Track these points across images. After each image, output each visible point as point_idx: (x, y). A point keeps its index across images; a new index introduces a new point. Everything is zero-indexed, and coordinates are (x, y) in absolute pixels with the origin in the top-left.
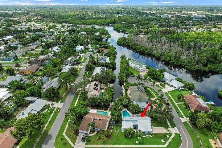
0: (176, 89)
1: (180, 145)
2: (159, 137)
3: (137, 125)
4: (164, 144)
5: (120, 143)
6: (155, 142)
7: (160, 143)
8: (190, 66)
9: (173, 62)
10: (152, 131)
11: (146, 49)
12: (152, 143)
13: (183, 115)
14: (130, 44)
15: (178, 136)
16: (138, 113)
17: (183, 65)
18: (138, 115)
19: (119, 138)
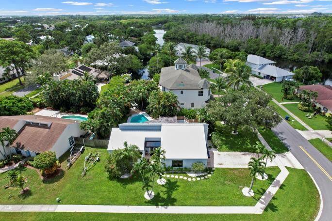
0: (275, 82)
1: (317, 208)
2: (232, 180)
3: (158, 142)
4: (252, 202)
5: (87, 196)
6: (219, 195)
7: (236, 198)
8: (300, 55)
9: (263, 51)
10: (206, 157)
11: (212, 39)
12: (204, 198)
13: (304, 124)
14: (185, 36)
15: (301, 177)
16: (172, 116)
17: (284, 54)
18: (170, 119)
19: (86, 180)
